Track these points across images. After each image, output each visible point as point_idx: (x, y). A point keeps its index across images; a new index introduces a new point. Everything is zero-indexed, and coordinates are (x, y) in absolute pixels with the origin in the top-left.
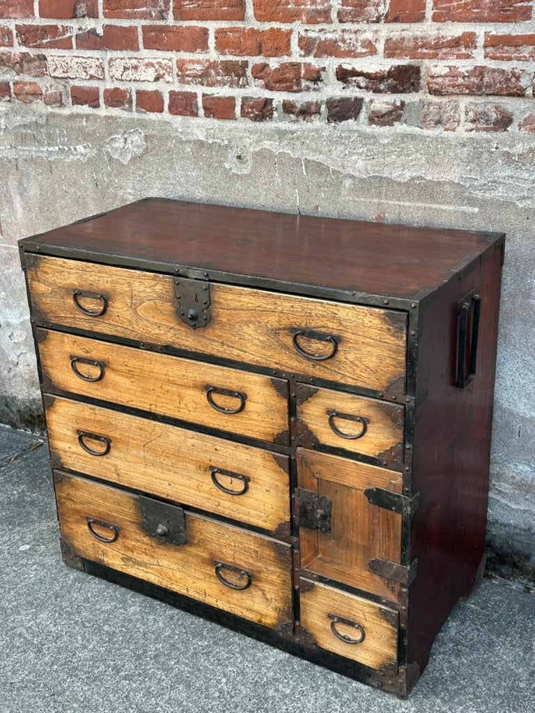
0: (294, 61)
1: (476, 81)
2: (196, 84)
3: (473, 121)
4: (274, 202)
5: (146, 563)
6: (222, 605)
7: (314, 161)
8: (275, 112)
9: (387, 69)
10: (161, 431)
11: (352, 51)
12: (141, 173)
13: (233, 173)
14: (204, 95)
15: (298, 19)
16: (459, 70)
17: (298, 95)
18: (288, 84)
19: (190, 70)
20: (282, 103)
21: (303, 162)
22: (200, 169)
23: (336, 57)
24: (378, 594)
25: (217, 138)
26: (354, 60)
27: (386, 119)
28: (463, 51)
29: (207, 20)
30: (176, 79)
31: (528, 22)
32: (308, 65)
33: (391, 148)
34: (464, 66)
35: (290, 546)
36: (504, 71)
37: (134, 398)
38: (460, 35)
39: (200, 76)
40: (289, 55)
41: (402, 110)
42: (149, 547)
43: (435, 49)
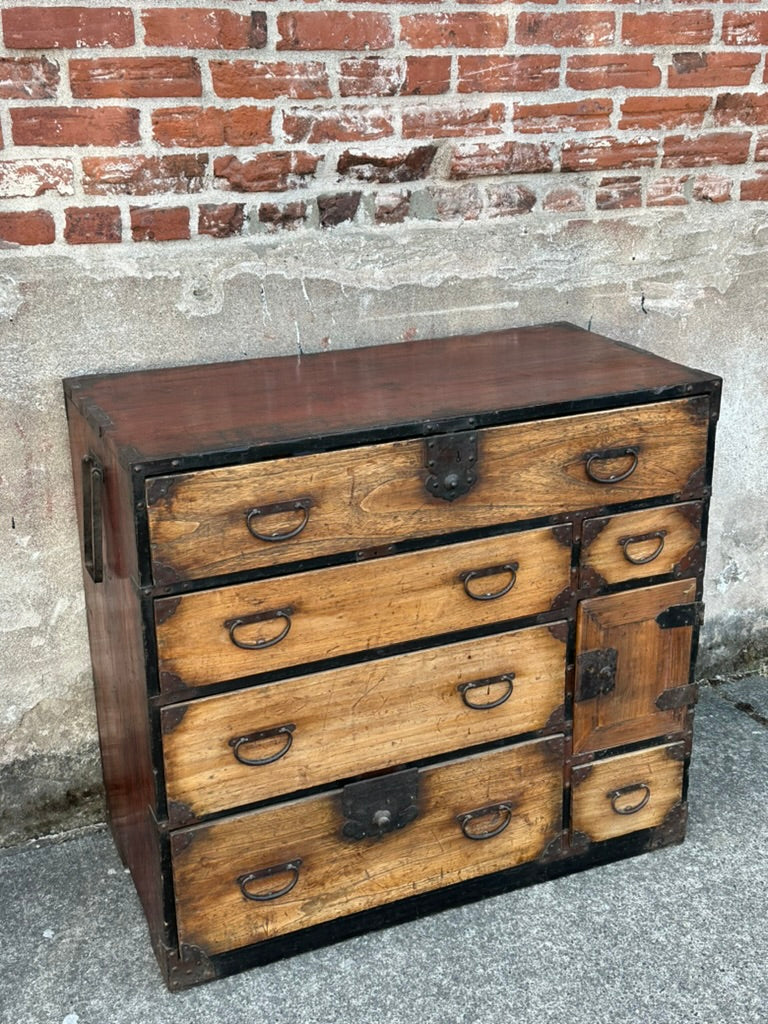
0: (277, 150)
1: (506, 159)
2: (117, 194)
3: (498, 205)
4: (261, 345)
5: (345, 889)
6: (468, 873)
7: (318, 280)
8: (245, 222)
9: (407, 154)
10: (385, 671)
11: (363, 133)
12: (15, 346)
13: (193, 317)
14: (133, 209)
15: (284, 94)
16: (490, 147)
17: (281, 195)
18: (271, 181)
19: (108, 173)
20: (258, 208)
21: (303, 283)
22: (133, 320)
23: (341, 141)
24: (660, 734)
25: (160, 270)
26: (364, 143)
27: (396, 214)
28: (491, 125)
29: (138, 97)
30: (80, 189)
31: (555, 90)
32: (300, 155)
33: (412, 248)
34: (495, 143)
35: (562, 735)
36: (533, 145)
37: (339, 641)
38: (488, 107)
39: (126, 182)
40: (271, 142)
41: (409, 201)
42: (354, 860)
43: (462, 124)
